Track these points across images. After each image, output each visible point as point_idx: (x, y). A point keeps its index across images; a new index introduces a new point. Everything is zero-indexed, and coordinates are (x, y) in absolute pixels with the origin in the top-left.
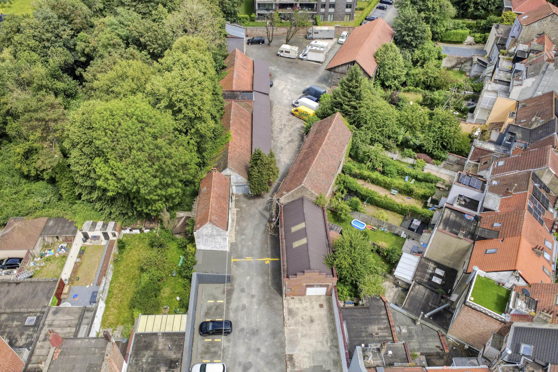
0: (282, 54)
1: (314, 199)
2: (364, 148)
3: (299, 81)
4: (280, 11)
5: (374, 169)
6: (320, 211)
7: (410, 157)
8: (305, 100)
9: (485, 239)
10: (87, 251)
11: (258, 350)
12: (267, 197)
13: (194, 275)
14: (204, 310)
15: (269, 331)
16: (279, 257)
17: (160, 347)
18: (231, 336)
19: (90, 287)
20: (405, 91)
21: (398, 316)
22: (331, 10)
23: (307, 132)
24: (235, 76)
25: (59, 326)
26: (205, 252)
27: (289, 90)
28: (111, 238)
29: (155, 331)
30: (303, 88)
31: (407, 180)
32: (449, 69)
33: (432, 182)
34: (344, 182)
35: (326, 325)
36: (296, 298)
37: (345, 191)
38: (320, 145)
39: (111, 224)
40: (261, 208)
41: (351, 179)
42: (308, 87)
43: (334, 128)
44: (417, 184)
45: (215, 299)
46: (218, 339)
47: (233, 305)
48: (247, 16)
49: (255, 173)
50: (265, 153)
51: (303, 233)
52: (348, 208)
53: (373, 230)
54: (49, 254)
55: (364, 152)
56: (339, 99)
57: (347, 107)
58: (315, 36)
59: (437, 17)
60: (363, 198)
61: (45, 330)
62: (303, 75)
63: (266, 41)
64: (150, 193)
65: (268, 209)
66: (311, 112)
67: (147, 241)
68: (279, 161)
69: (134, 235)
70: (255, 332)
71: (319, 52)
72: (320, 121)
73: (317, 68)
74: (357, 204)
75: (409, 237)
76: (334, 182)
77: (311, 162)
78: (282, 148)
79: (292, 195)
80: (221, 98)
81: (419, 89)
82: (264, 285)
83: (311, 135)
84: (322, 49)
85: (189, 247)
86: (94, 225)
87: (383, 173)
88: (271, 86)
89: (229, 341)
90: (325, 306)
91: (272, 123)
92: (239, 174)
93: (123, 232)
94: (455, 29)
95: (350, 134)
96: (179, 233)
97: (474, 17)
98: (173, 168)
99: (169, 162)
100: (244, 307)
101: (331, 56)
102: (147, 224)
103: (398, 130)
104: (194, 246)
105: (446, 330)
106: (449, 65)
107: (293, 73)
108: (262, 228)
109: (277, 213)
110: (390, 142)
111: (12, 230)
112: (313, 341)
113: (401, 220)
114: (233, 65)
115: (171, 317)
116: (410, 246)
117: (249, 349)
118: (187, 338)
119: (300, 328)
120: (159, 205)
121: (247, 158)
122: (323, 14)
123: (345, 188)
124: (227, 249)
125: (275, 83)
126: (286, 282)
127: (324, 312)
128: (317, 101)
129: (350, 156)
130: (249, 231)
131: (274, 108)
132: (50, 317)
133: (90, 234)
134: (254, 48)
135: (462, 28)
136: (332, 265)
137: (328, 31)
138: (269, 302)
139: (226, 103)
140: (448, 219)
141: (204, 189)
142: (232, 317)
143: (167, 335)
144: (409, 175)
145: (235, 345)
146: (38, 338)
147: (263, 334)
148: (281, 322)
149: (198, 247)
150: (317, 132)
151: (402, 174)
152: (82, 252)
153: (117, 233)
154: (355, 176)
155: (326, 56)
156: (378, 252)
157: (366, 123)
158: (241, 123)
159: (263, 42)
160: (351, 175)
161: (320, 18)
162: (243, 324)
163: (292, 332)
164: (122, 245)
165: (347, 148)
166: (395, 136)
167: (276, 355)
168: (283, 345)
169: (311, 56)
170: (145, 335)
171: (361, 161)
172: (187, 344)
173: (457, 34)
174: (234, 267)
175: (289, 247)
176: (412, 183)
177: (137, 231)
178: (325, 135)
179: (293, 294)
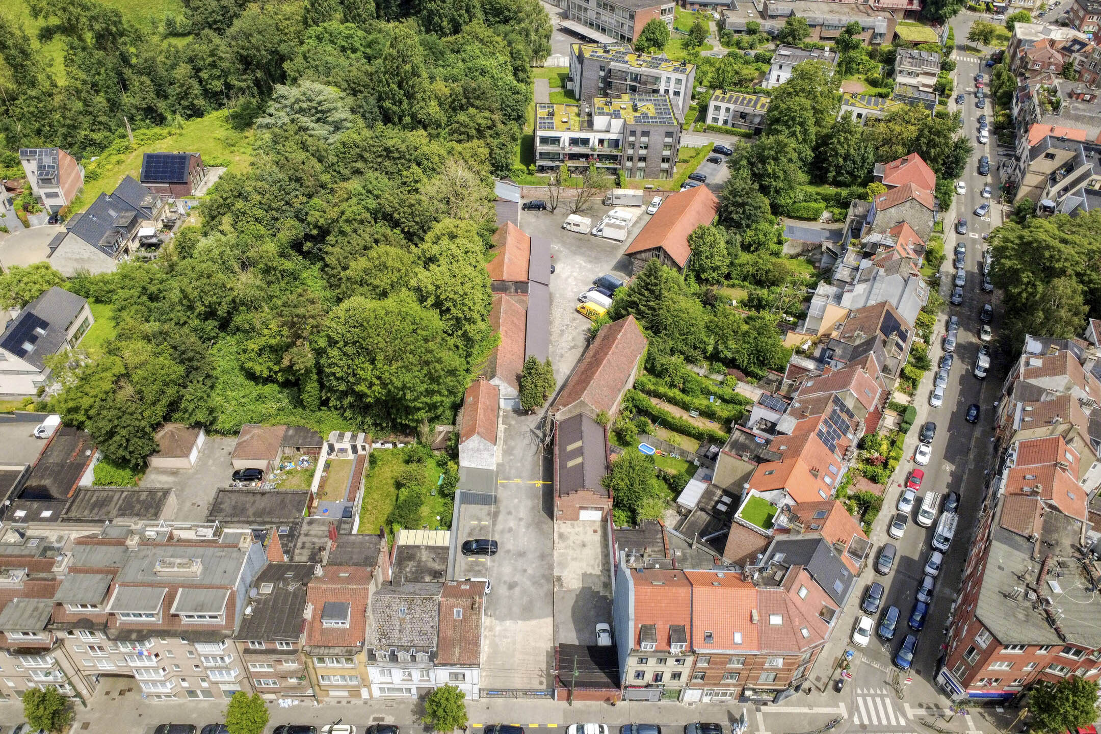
0: (569, 227)
1: (595, 417)
2: (664, 360)
3: (589, 266)
4: (570, 163)
5: (672, 385)
6: (601, 430)
7: (719, 372)
8: (596, 295)
9: (768, 461)
10: (333, 464)
11: (525, 571)
12: (541, 413)
13: (458, 492)
14: (467, 530)
15: (538, 554)
16: (552, 479)
17: (424, 559)
18: (496, 556)
19: (341, 502)
20: (728, 286)
21: (675, 540)
22: (642, 164)
23: (594, 337)
24: (506, 260)
25: (316, 536)
26: (469, 469)
27: (576, 279)
28: (360, 452)
29: (417, 544)
30: (593, 277)
31: (712, 400)
32: (793, 257)
33: (741, 404)
34: (633, 399)
35: (599, 550)
36: (569, 522)
37: (634, 410)
38: (606, 355)
39: (361, 436)
40: (533, 426)
41: (642, 396)
42: (601, 275)
43: (625, 334)
44: (724, 405)
45: (480, 520)
46: (482, 559)
47: (499, 527)
48: (524, 167)
49: (528, 384)
50: (541, 360)
51: (580, 452)
52: (633, 428)
53: (663, 455)
54: (290, 466)
55: (662, 365)
56: (634, 299)
57: (643, 308)
58: (615, 202)
59: (781, 185)
60: (654, 419)
61: (302, 539)
62: (596, 258)
63: (549, 206)
64: (415, 400)
65: (540, 426)
66: (602, 311)
67: (402, 457)
68: (558, 371)
69: (386, 450)
70: (521, 554)
71: (619, 227)
72: (611, 322)
73: (615, 248)
74: (645, 424)
75: (702, 465)
76: (620, 397)
77: (593, 374)
78: (562, 356)
79: (570, 410)
80: (489, 290)
81: (746, 283)
82: (533, 508)
83: (598, 341)
84: (623, 223)
85: (451, 464)
86: (341, 436)
87: (683, 391)
88: (552, 272)
89: (494, 561)
90: (599, 532)
91: (550, 323)
92: (509, 384)
93: (374, 446)
94: (805, 201)
95: (646, 342)
96: (438, 449)
97: (837, 184)
98: (442, 373)
99: (438, 367)
100: (510, 530)
101: (636, 231)
102: (402, 438)
103: (705, 339)
104: (457, 463)
105: (722, 554)
106: (793, 252)
107: (583, 254)
108: (534, 448)
109: (551, 430)
110: (696, 354)
111: (252, 438)
112: (584, 565)
113: (697, 446)
114: (504, 244)
115: (433, 533)
116: (703, 475)
117: (515, 569)
118: (451, 552)
119: (571, 552)
120: (421, 414)
121: (519, 368)
122: (630, 170)
123: (635, 406)
124: (494, 467)
125: (558, 268)
126: (558, 502)
127: (597, 537)
128: (610, 296)
129: (646, 368)
130: (518, 452)
131: (555, 305)
132: (305, 527)
133: (337, 446)
134: (531, 217)
135: (815, 201)
136: (608, 486)
137: (634, 196)
138: (538, 525)
139: (495, 297)
140: (736, 441)
141: (469, 400)
142: (497, 538)
143: (428, 548)
144: (715, 394)
145: (500, 565)
146: (295, 546)
147: (530, 556)
148: (550, 545)
149: (461, 464)
150: (606, 338)
151: (707, 393)
152: (327, 466)
153: (367, 446)
154: (649, 393)
155: (629, 233)
156: (665, 479)
157: (665, 329)
158: (513, 322)
159: (544, 208)
160: (643, 391)
161: (625, 177)
162: (510, 546)
163: (562, 555)
164: (373, 460)
165: (640, 358)
166: (702, 346)
167: (544, 576)
168: (551, 567)
169: (608, 232)
170: (408, 547)
171: (659, 375)
172: (451, 557)
173: (808, 209)
174: (500, 489)
175: (563, 466)
176: (716, 405)
177: (390, 446)
178: (613, 342)
179: (565, 519)
